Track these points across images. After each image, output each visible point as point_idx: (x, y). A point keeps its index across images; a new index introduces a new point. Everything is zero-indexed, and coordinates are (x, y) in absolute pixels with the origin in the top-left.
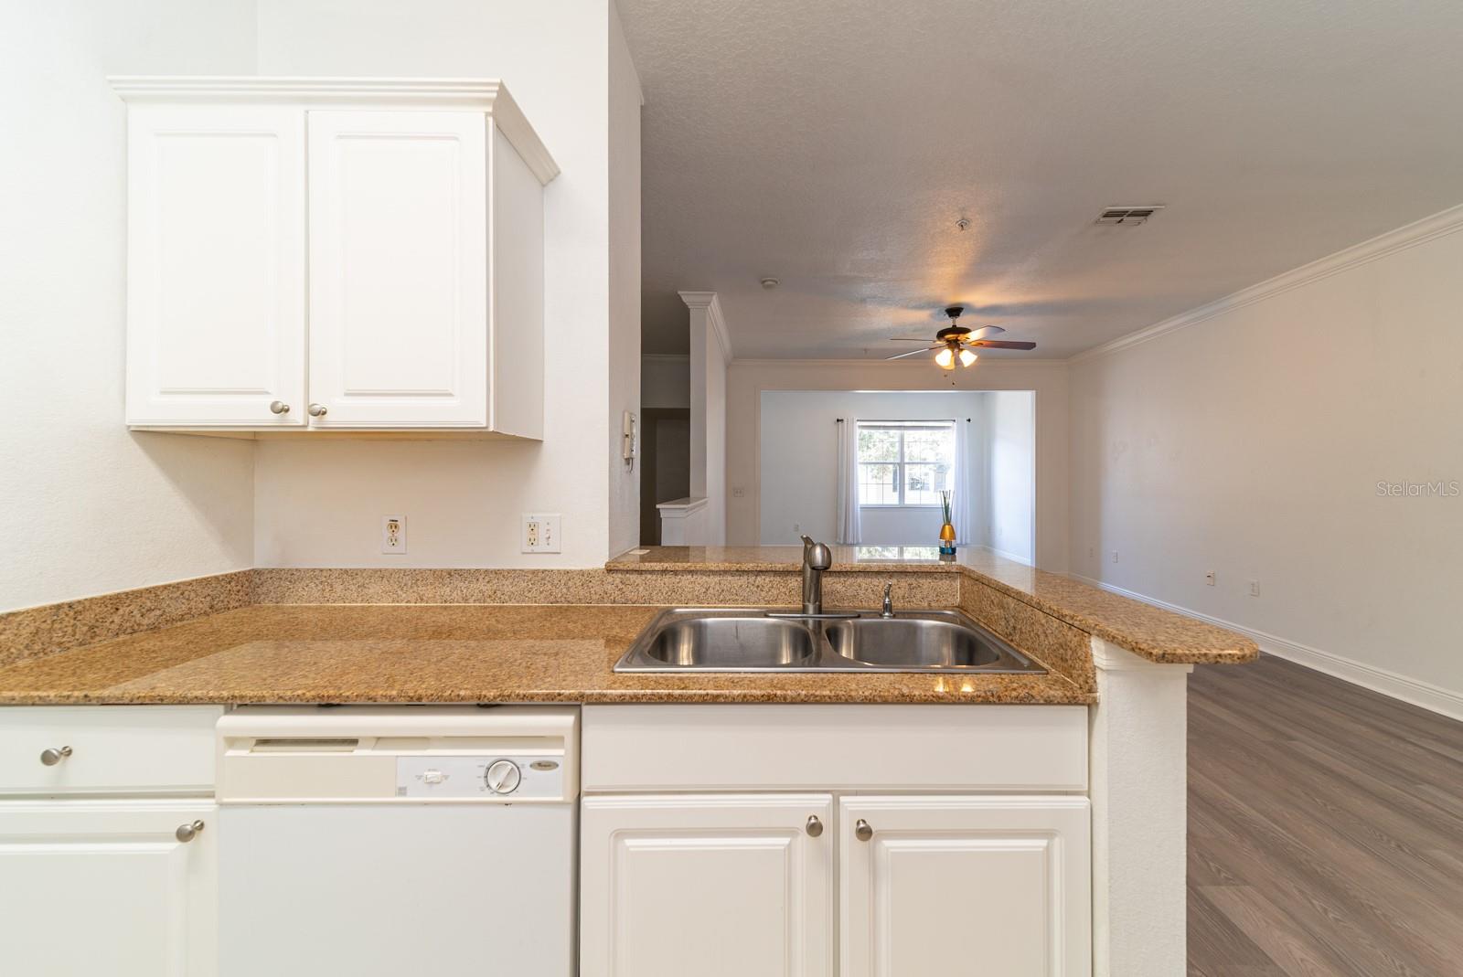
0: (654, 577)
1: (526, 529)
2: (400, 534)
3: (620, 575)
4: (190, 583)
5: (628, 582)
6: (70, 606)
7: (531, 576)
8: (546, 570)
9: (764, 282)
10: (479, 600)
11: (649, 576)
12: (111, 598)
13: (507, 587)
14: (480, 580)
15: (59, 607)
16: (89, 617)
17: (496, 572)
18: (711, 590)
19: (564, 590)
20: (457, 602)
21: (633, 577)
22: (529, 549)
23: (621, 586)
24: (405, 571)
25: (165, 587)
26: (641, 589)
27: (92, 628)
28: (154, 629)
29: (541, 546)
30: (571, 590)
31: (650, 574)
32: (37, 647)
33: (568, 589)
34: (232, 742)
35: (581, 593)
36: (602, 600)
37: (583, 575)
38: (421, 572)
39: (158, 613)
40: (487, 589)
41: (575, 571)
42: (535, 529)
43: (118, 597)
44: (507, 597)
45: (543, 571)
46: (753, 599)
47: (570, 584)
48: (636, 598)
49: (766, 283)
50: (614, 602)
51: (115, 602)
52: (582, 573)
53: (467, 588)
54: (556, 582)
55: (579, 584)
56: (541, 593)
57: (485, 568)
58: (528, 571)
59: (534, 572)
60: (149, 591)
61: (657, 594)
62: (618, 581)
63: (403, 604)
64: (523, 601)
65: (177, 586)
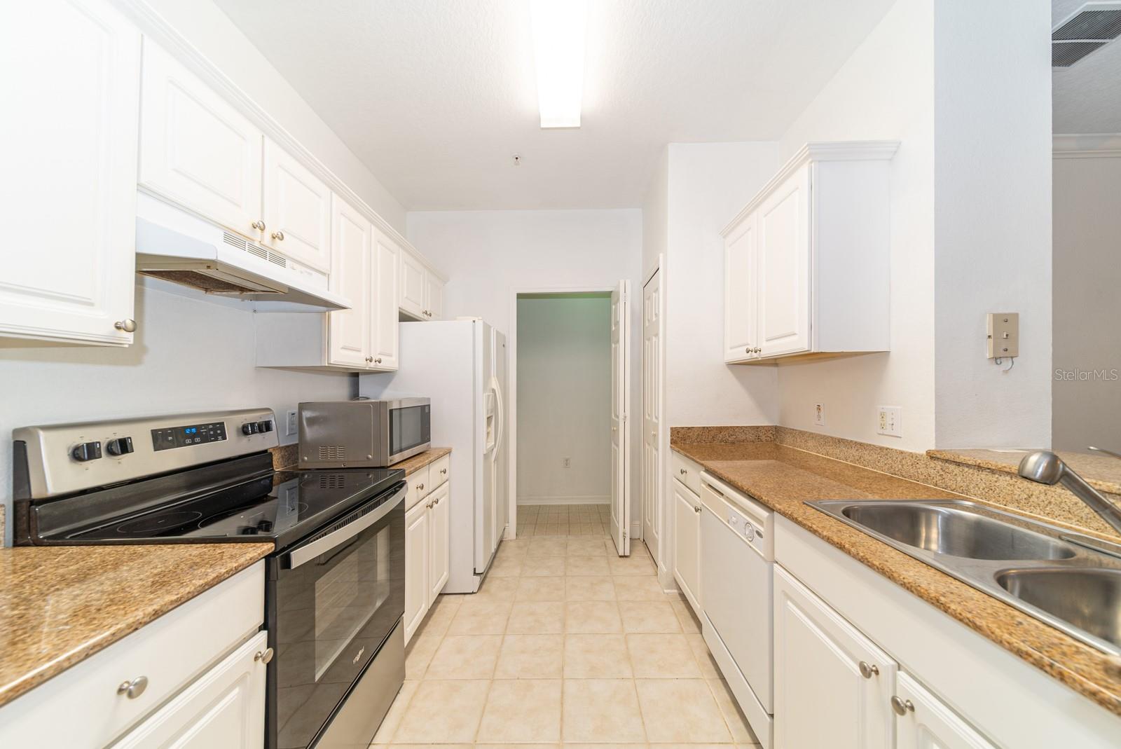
0: (971, 471)
1: (879, 417)
2: (822, 414)
3: (940, 463)
4: (746, 427)
5: (947, 470)
6: (707, 428)
7: (879, 451)
8: (888, 448)
10: (852, 461)
11: (966, 469)
12: (719, 427)
13: (867, 455)
14: (853, 448)
15: (704, 427)
16: (712, 433)
17: (861, 444)
18: (1034, 499)
19: (900, 466)
20: (843, 459)
21: (952, 467)
22: (881, 431)
23: (941, 473)
25: (737, 427)
26: (959, 479)
27: (713, 437)
28: (733, 443)
29: (888, 431)
30: (905, 467)
31: (967, 467)
32: (699, 440)
33: (902, 465)
34: (704, 482)
35: (912, 471)
36: (926, 480)
37: (912, 457)
39: (735, 437)
40: (857, 454)
41: (907, 452)
42: (885, 418)
43: (721, 427)
44: (867, 463)
47: (904, 462)
48: (954, 487)
50: (936, 485)
51: (720, 429)
52: (911, 455)
53: (847, 451)
54: (894, 458)
55: (910, 463)
56: (886, 464)
57: (856, 440)
58: (878, 447)
59: (881, 448)
60: (731, 427)
61: (974, 488)
62: (939, 468)
63: (820, 455)
64: (876, 468)
65: (741, 427)
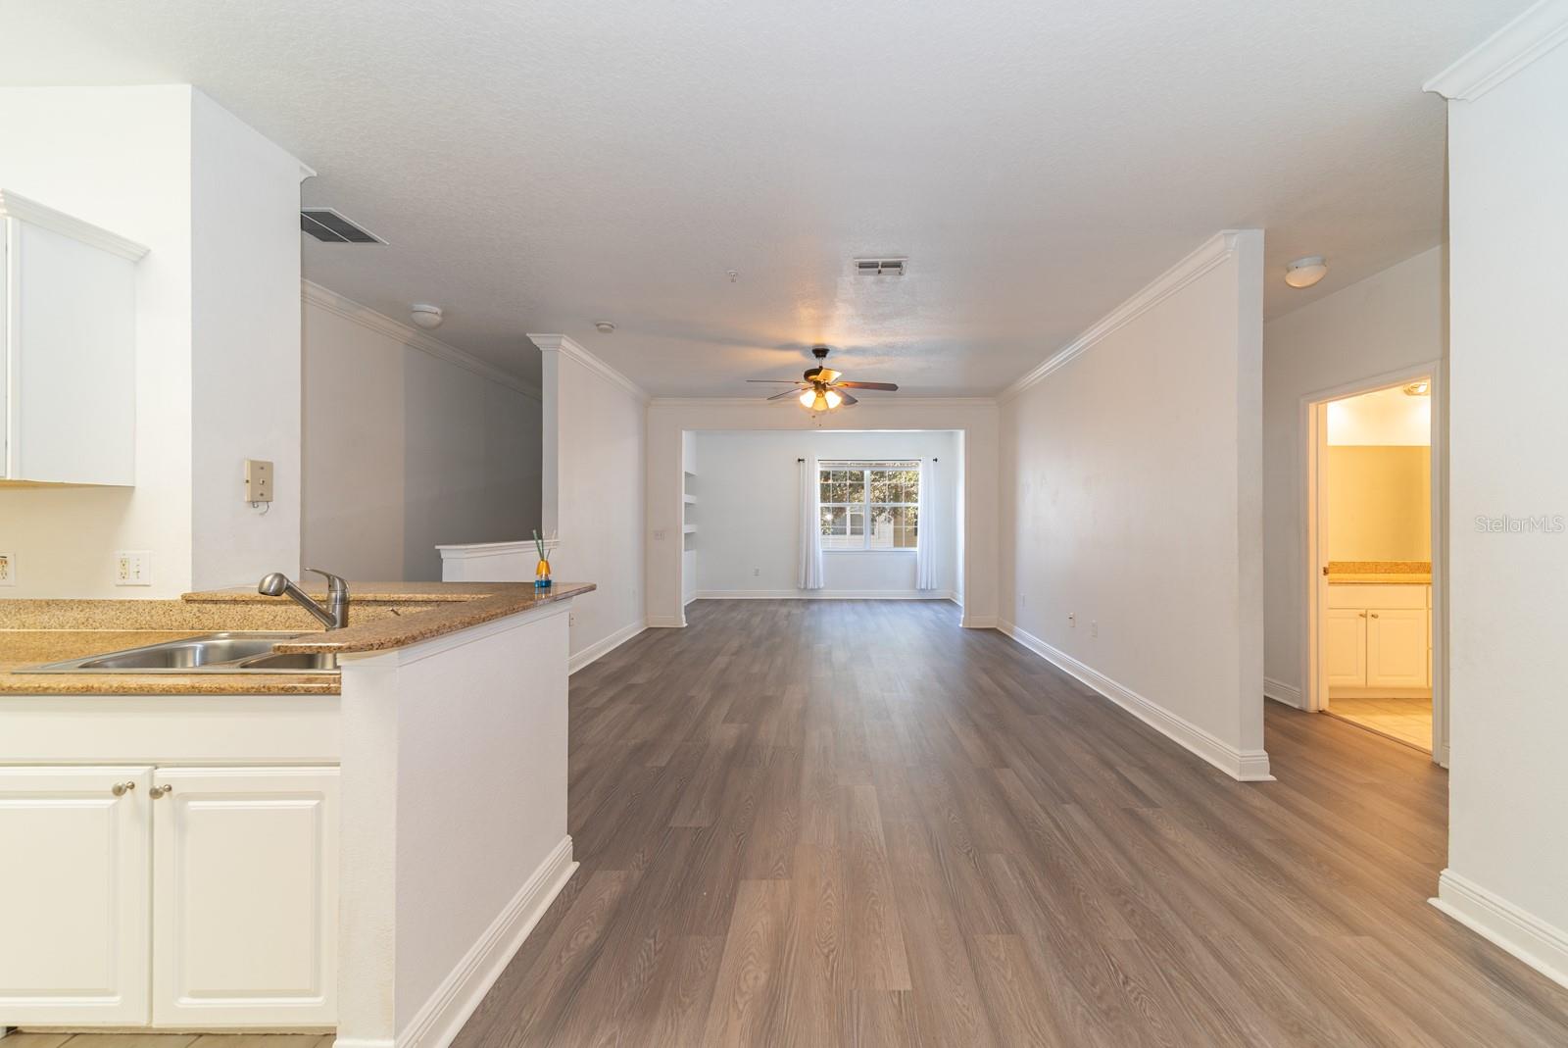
0: (228, 606)
1: (118, 566)
2: (10, 569)
3: (197, 605)
5: (204, 611)
7: (118, 606)
9: (598, 325)
10: (73, 627)
11: (224, 606)
13: (98, 615)
14: (75, 608)
17: (88, 602)
19: (148, 618)
20: (55, 628)
21: (209, 606)
22: (121, 582)
23: (198, 614)
24: (9, 601)
26: (216, 617)
29: (131, 580)
30: (154, 618)
33: (152, 616)
35: (163, 620)
36: (181, 626)
37: (164, 605)
38: (23, 601)
40: (81, 617)
42: (127, 565)
44: (98, 625)
45: (129, 602)
46: (315, 626)
47: (153, 612)
49: (601, 326)
50: (193, 628)
52: (164, 603)
53: (63, 616)
54: (141, 610)
55: (161, 613)
56: (128, 620)
57: (80, 598)
58: (116, 602)
59: (121, 602)
62: (195, 610)
63: (8, 630)
64: (113, 628)
